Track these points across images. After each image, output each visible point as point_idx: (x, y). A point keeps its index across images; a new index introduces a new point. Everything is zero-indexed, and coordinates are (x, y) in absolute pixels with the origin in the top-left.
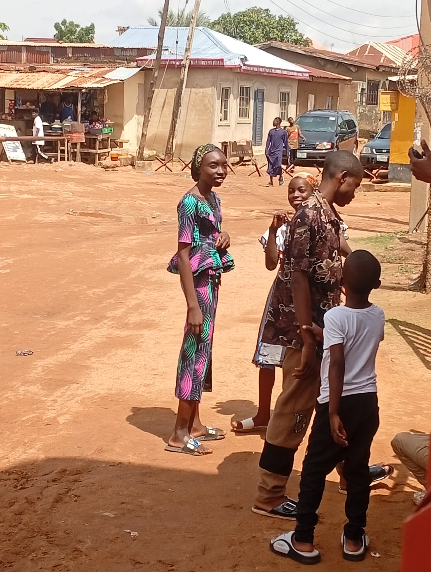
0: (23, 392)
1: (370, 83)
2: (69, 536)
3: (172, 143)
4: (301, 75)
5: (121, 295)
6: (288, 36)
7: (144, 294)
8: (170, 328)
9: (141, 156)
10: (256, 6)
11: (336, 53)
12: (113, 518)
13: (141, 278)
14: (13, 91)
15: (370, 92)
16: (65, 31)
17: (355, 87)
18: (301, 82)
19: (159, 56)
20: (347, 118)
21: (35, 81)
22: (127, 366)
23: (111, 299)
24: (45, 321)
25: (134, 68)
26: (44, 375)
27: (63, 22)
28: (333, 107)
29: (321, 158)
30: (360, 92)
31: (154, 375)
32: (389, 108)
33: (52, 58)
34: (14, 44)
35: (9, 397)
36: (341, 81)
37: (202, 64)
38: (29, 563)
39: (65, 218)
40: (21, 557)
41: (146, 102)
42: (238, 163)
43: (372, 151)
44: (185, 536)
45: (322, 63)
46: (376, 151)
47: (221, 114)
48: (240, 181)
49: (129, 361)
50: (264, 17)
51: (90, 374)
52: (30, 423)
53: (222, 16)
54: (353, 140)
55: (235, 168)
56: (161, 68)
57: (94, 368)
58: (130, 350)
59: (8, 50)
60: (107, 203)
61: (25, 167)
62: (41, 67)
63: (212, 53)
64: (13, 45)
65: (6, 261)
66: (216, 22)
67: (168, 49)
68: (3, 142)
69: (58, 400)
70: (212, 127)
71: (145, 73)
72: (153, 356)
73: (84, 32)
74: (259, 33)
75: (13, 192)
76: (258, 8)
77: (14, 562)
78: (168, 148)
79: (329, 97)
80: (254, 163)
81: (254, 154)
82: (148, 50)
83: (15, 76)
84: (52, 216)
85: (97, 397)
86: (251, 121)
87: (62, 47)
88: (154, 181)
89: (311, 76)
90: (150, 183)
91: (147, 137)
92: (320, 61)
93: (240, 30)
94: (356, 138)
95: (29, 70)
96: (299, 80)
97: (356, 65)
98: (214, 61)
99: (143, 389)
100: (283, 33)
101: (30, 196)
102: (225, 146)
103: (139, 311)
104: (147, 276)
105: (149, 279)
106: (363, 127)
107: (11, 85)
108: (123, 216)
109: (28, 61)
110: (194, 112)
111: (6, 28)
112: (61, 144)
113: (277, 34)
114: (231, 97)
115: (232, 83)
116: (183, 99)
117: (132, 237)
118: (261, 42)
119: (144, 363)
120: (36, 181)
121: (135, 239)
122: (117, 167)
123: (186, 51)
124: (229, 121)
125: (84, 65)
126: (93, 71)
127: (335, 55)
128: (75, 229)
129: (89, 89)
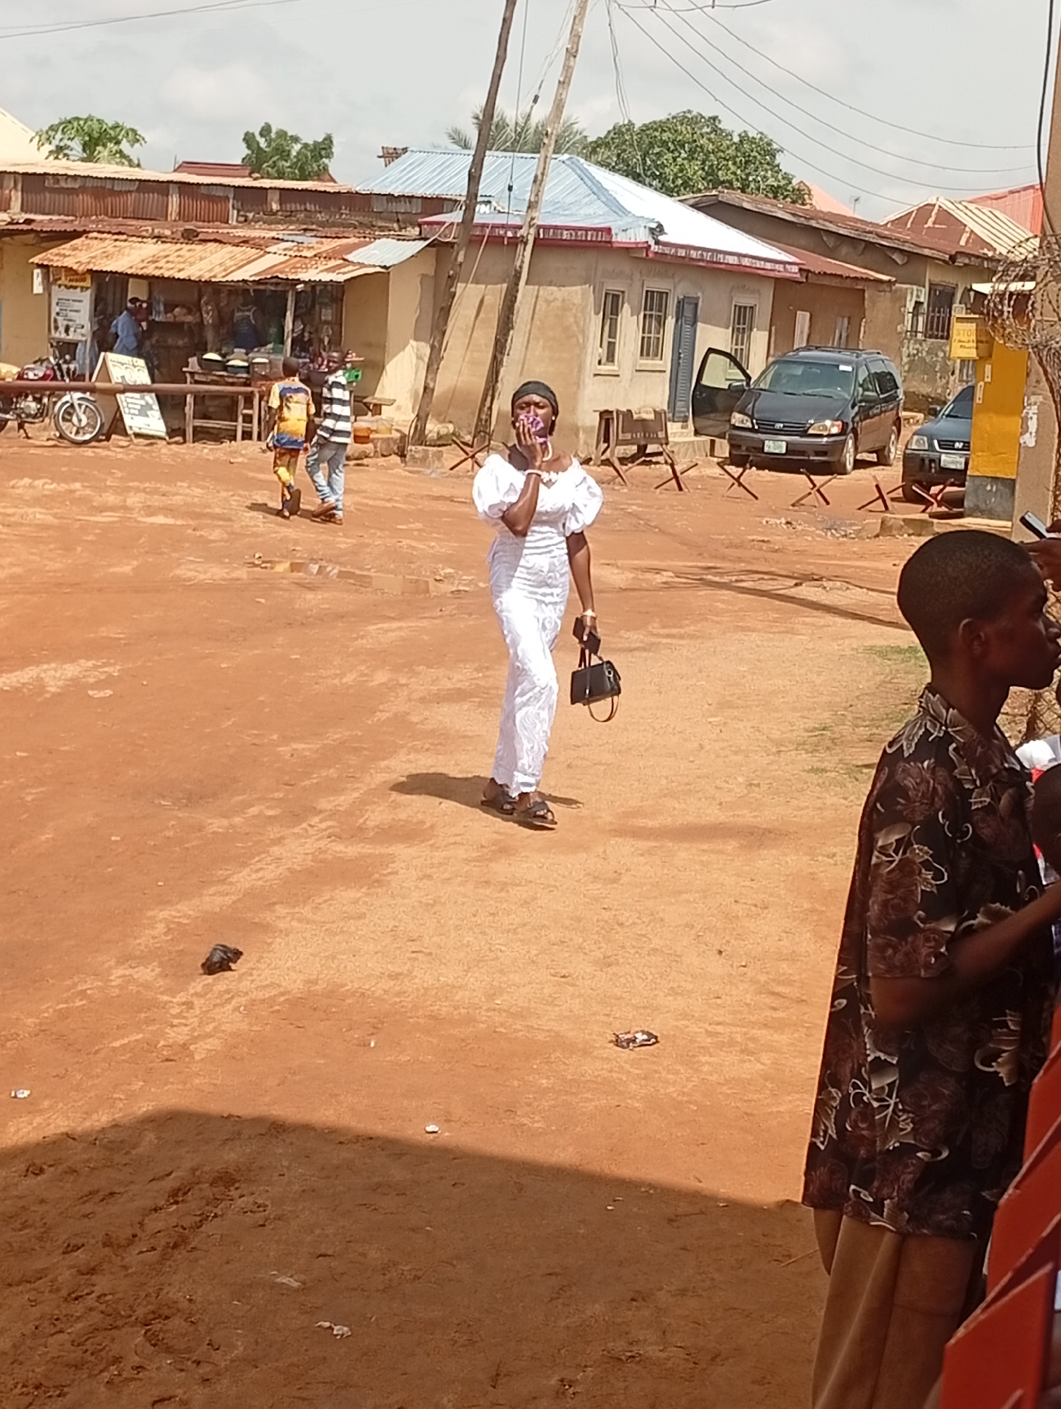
0: (119, 981)
1: (935, 291)
2: (196, 1330)
3: (490, 408)
4: (782, 269)
5: (354, 760)
6: (759, 178)
7: (404, 759)
8: (455, 843)
9: (420, 437)
10: (691, 109)
11: (862, 222)
12: (297, 1290)
13: (400, 721)
14: (145, 282)
15: (933, 311)
16: (267, 150)
17: (902, 299)
18: (781, 284)
19: (469, 217)
20: (877, 368)
21: (194, 263)
22: (353, 929)
23: (330, 768)
24: (180, 815)
25: (414, 240)
26: (167, 941)
27: (263, 129)
28: (850, 342)
29: (817, 454)
30: (911, 310)
31: (413, 952)
32: (973, 354)
33: (235, 212)
34: (152, 179)
35: (89, 992)
36: (871, 283)
37: (564, 238)
38: (103, 1389)
39: (242, 573)
40: (86, 1375)
41: (437, 316)
42: (633, 459)
43: (931, 445)
44: (456, 1341)
45: (831, 242)
46: (940, 445)
47: (600, 350)
48: (635, 499)
49: (360, 918)
50: (707, 133)
51: (271, 943)
52: (128, 1055)
53: (614, 128)
54: (891, 415)
55: (627, 470)
56: (474, 242)
57: (281, 931)
58: (363, 890)
59: (138, 190)
60: (338, 543)
61: (164, 451)
62: (210, 231)
63: (587, 213)
64: (149, 181)
65: (106, 669)
66: (600, 142)
67: (489, 202)
68: (118, 396)
69: (196, 1002)
70: (579, 379)
71: (437, 251)
72: (413, 907)
73: (309, 154)
74: (694, 169)
75: (134, 509)
76: (694, 113)
77: (69, 1385)
78: (481, 420)
79: (843, 317)
80: (670, 461)
81: (670, 439)
82: (446, 202)
83: (151, 248)
84: (215, 570)
85: (282, 999)
86: (666, 366)
87: (256, 188)
88: (446, 492)
89: (805, 270)
90: (437, 498)
91: (435, 394)
92: (825, 238)
93: (653, 161)
94: (897, 414)
95: (183, 235)
96: (777, 279)
97: (905, 248)
98: (589, 233)
99: (387, 984)
100: (747, 171)
101: (170, 521)
102: (607, 422)
103: (390, 800)
104: (415, 719)
105: (417, 723)
106: (914, 386)
107: (142, 269)
108: (372, 573)
109: (183, 216)
110: (541, 342)
111: (138, 141)
112: (245, 402)
113: (734, 173)
114: (626, 310)
115: (629, 281)
116: (518, 312)
117: (385, 626)
118: (700, 191)
119: (392, 923)
120: (185, 484)
121: (393, 631)
122: (366, 457)
123: (529, 207)
124: (619, 366)
125: (305, 230)
126: (322, 243)
127: (859, 225)
128: (263, 601)
129: (312, 285)
